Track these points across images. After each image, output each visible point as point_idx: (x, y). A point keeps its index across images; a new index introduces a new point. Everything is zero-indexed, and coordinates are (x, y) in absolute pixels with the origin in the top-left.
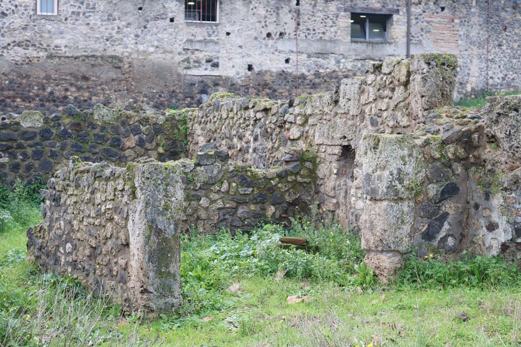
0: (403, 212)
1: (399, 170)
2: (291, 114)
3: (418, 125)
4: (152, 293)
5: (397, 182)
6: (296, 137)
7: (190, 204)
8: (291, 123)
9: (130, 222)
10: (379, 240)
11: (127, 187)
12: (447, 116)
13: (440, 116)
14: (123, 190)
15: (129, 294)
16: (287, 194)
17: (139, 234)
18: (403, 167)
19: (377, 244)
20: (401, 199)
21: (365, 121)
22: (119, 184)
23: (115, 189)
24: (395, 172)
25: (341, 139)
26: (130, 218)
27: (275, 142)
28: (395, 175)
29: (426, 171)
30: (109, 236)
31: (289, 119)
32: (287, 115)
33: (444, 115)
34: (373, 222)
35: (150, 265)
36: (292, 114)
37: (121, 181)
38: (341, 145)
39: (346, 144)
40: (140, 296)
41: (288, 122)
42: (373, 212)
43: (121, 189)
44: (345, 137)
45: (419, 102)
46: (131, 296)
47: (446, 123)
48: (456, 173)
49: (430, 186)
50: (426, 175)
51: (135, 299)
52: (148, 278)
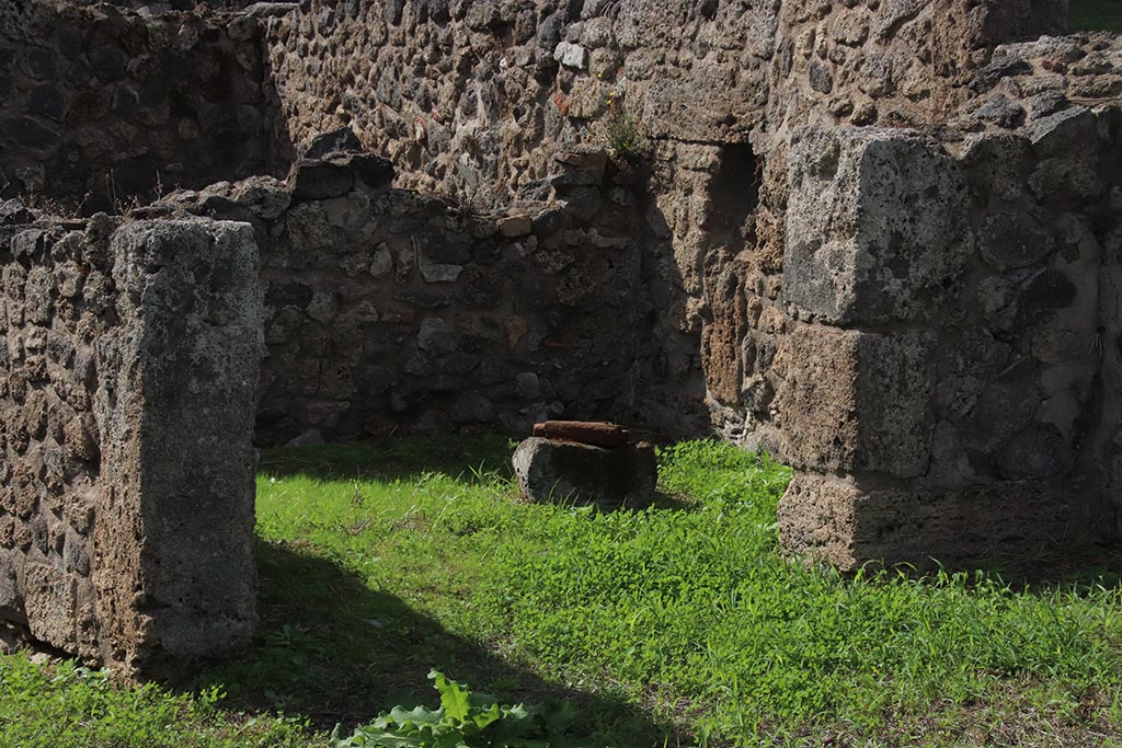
0: (905, 361)
1: (897, 237)
2: (573, 42)
3: (952, 91)
4: (169, 606)
5: (888, 272)
6: (587, 112)
7: (278, 314)
8: (574, 69)
9: (101, 392)
10: (832, 439)
11: (90, 291)
12: (1046, 66)
13: (1022, 67)
14: (77, 299)
15: (99, 608)
16: (562, 281)
17: (129, 432)
18: (908, 226)
19: (825, 451)
20: (902, 322)
21: (793, 74)
22: (63, 277)
23: (54, 293)
24: (884, 244)
25: (719, 124)
26: (102, 382)
27: (528, 121)
28: (882, 252)
29: (978, 239)
30: (32, 430)
31: (566, 57)
32: (562, 46)
33: (1036, 62)
34: (814, 386)
35: (163, 526)
36: (576, 42)
37: (72, 269)
38: (719, 144)
39: (736, 139)
40: (130, 615)
41: (564, 65)
42: (815, 358)
43: (71, 293)
44: (731, 120)
45: (961, 21)
46: (104, 614)
47: (1044, 89)
48: (1068, 241)
49: (986, 282)
50: (977, 250)
51: (116, 625)
52: (158, 562)
